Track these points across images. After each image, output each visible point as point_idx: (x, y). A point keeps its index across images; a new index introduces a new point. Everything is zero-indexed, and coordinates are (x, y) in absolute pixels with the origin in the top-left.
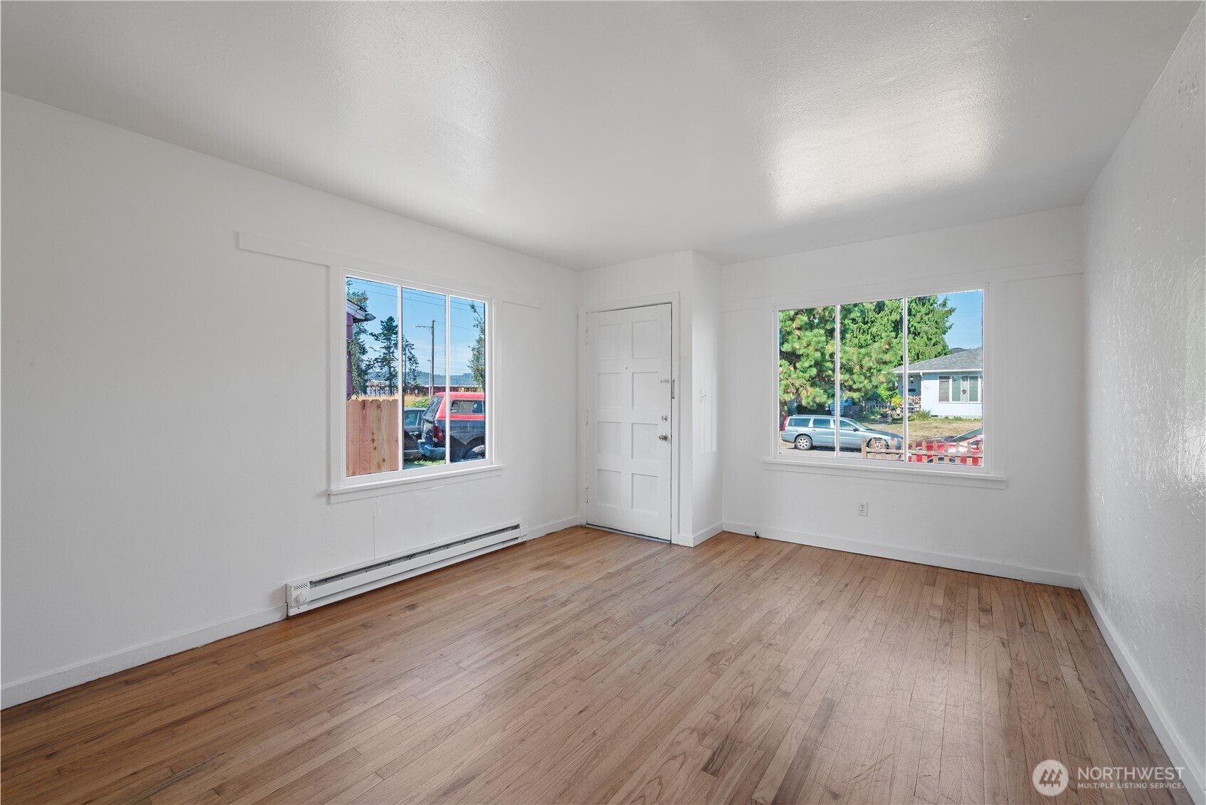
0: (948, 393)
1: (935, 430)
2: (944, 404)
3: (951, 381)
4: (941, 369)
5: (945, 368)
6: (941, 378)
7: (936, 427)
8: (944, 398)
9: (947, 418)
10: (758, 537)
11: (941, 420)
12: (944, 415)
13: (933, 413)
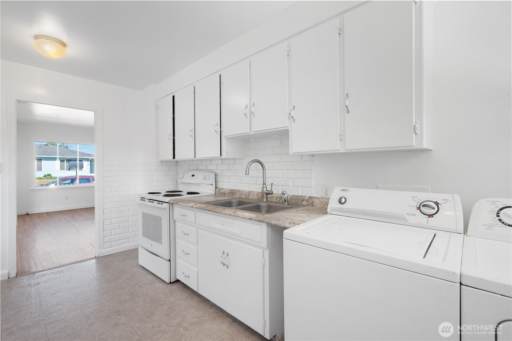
10: (28, 214)
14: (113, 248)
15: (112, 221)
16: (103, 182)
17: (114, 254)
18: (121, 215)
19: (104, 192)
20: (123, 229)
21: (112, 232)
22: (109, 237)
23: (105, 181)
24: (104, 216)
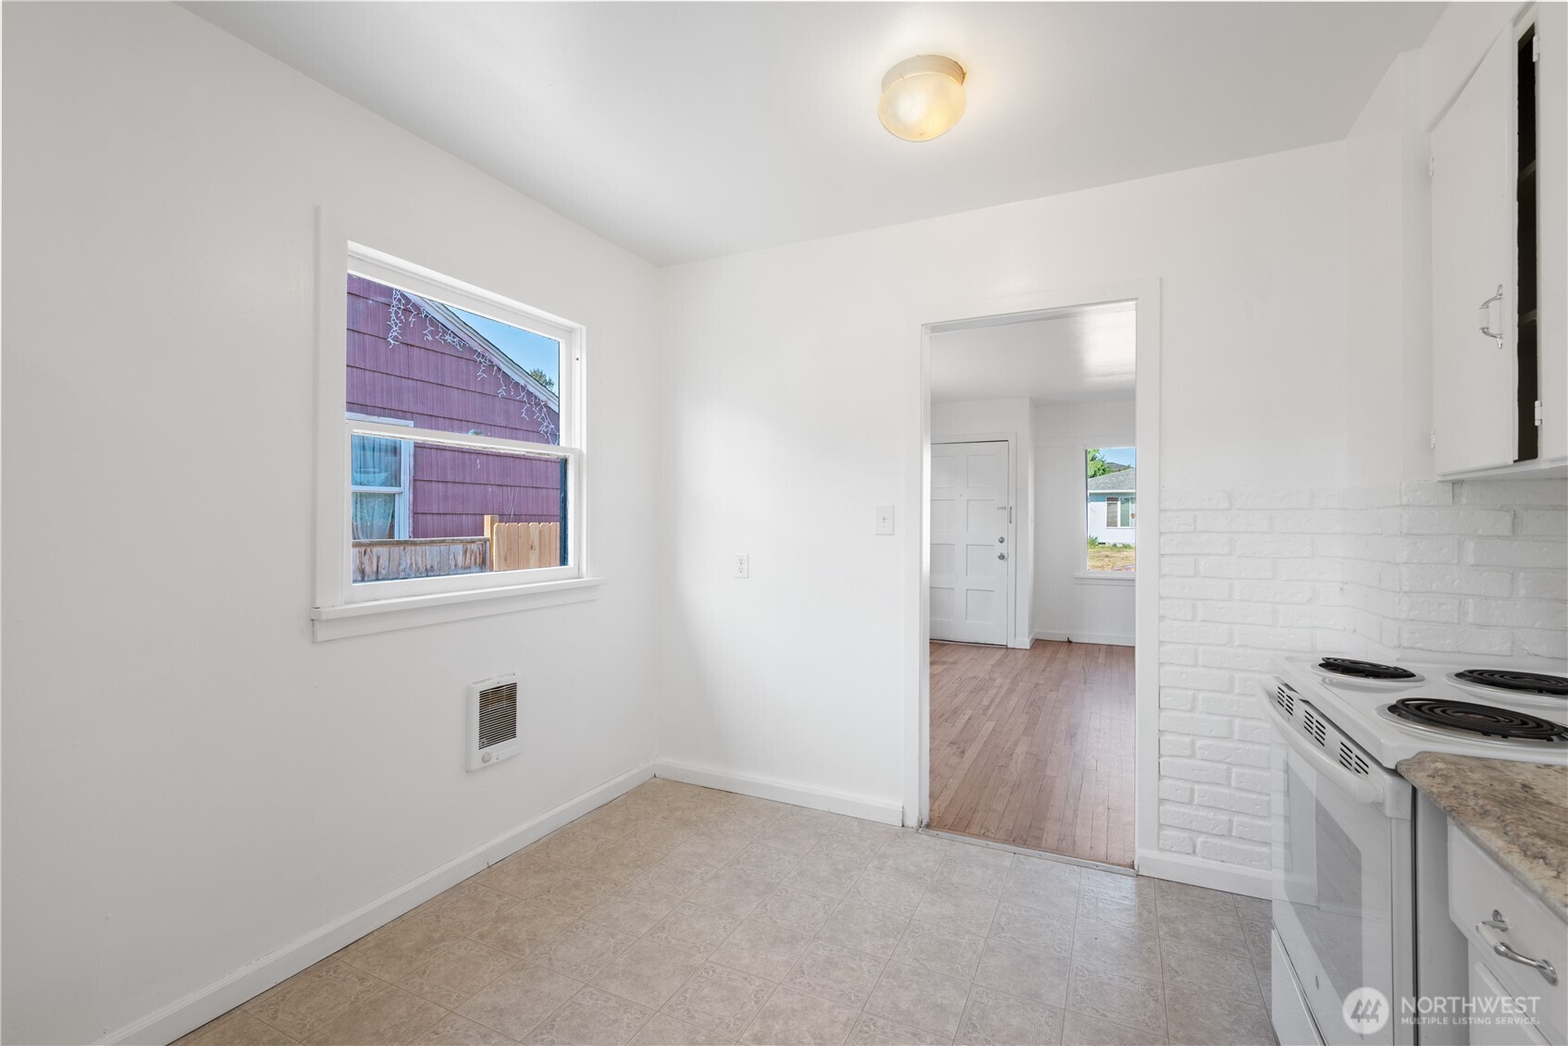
0: (1116, 517)
1: (1106, 559)
2: (1112, 530)
3: (1119, 503)
4: (1109, 488)
5: (1113, 488)
6: (1109, 499)
7: (1107, 556)
8: (1111, 523)
9: (1115, 545)
10: (1070, 642)
11: (1109, 548)
12: (1112, 542)
13: (1100, 540)
14: (1197, 861)
15: (1193, 743)
16: (1161, 576)
17: (1197, 892)
18: (1236, 729)
19: (1161, 618)
20: (1244, 794)
21: (1196, 794)
22: (1182, 810)
23: (1165, 575)
24: (1162, 714)
